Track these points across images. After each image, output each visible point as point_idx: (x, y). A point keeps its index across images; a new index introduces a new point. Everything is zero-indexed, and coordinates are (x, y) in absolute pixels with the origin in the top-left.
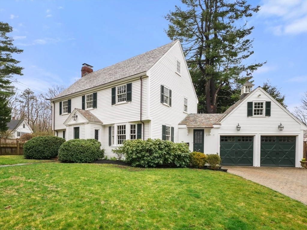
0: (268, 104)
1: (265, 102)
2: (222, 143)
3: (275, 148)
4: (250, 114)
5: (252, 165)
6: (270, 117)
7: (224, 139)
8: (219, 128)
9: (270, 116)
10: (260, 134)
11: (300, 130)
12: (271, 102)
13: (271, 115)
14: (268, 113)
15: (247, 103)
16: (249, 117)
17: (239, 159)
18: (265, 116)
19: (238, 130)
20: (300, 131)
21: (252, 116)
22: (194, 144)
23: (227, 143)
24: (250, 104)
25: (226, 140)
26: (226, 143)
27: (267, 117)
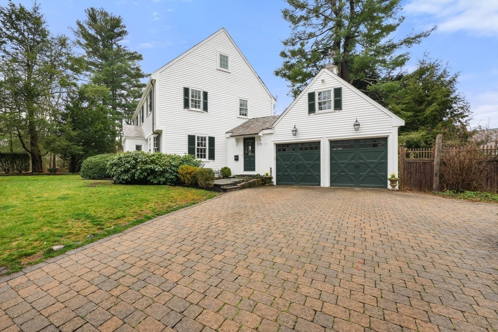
0: (338, 92)
1: (333, 89)
2: (278, 154)
3: (353, 158)
4: (312, 109)
5: (319, 185)
6: (341, 111)
7: (281, 148)
8: (272, 133)
9: (341, 109)
10: (326, 137)
11: (391, 126)
12: (343, 88)
13: (343, 108)
14: (338, 105)
15: (307, 94)
16: (311, 114)
17: (300, 176)
18: (333, 111)
19: (295, 135)
20: (392, 129)
21: (315, 112)
22: (244, 157)
23: (285, 154)
24: (311, 96)
25: (284, 150)
26: (283, 154)
27: (337, 111)
